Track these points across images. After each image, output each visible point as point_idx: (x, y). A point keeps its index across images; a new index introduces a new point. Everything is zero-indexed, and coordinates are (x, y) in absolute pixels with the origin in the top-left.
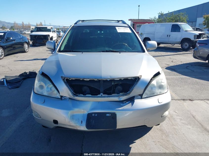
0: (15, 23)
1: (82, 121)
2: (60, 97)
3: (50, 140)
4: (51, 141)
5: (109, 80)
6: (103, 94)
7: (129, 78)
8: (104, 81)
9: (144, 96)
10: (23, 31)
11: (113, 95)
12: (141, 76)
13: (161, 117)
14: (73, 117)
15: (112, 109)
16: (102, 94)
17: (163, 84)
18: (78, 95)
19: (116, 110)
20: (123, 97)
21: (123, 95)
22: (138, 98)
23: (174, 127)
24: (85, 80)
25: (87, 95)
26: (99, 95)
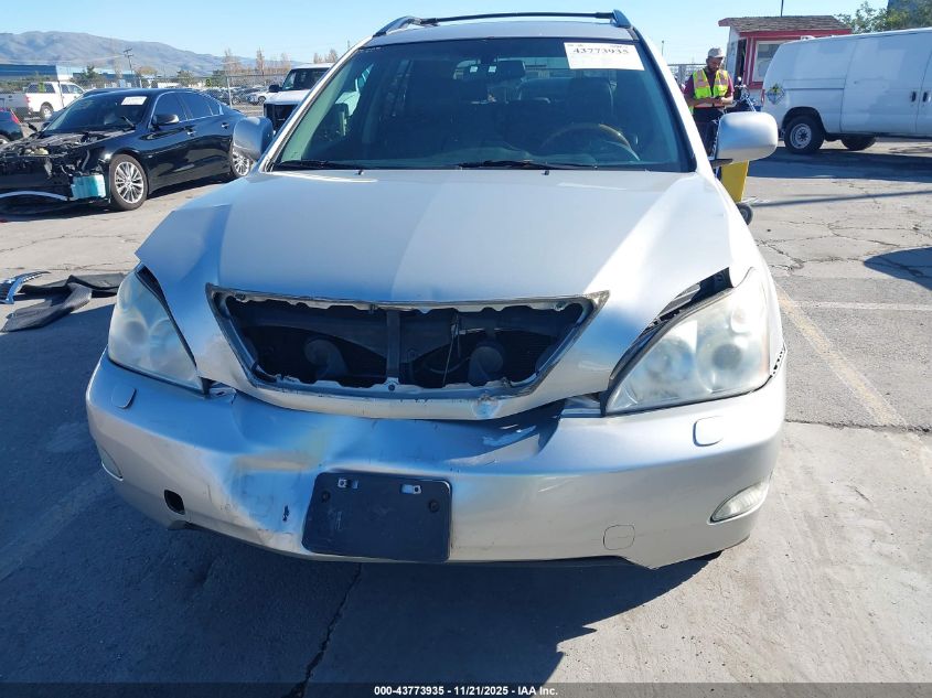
0: (227, 58)
1: (286, 508)
2: (199, 386)
3: (202, 578)
4: (205, 579)
5: (425, 309)
6: (402, 382)
7: (535, 306)
8: (403, 314)
9: (614, 403)
10: (256, 90)
11: (450, 388)
12: (605, 294)
13: (712, 520)
14: (243, 485)
15: (432, 460)
16: (392, 380)
17: (739, 342)
18: (279, 380)
19: (452, 468)
20: (500, 402)
21: (498, 394)
22: (585, 411)
23: (829, 571)
24: (311, 304)
25: (320, 383)
26: (377, 388)
